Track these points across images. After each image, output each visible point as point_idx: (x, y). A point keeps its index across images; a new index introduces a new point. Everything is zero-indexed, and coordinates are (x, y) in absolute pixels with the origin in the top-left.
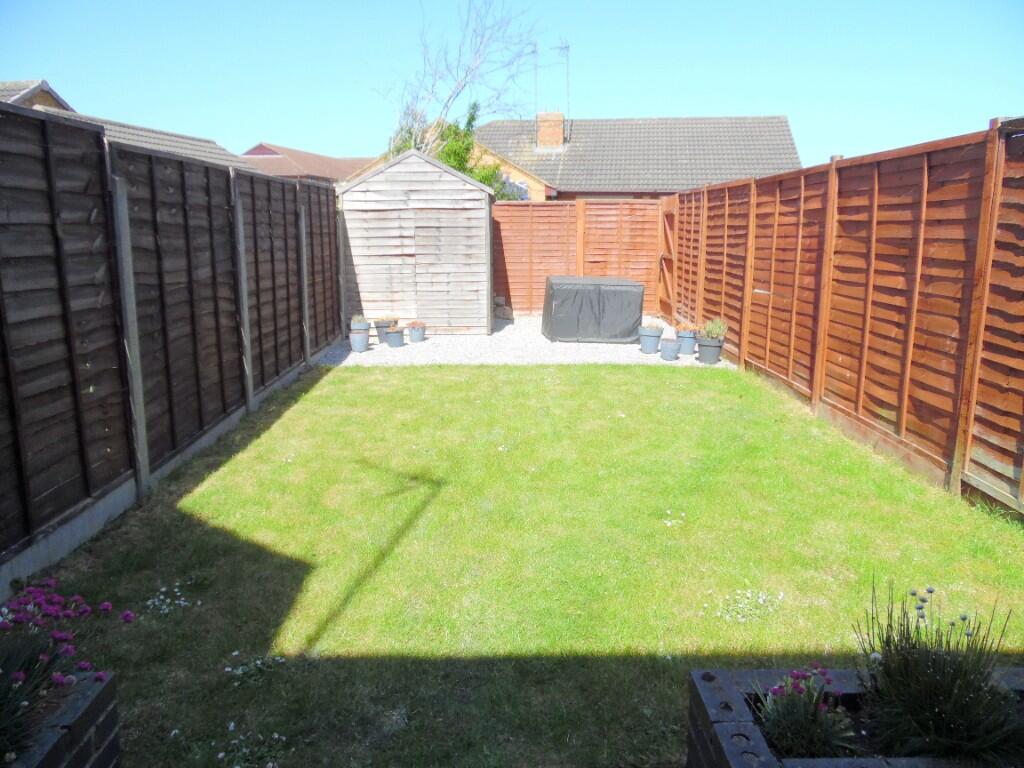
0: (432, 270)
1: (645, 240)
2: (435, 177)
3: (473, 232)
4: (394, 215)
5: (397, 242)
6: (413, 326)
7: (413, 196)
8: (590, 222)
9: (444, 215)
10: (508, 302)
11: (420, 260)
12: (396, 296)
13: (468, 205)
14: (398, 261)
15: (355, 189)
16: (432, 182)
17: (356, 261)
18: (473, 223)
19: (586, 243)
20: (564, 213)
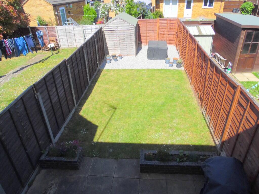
0: (123, 43)
1: (173, 28)
2: (123, 23)
3: (132, 35)
4: (115, 31)
5: (116, 37)
6: (119, 56)
7: (119, 27)
8: (160, 24)
9: (125, 31)
10: (141, 43)
11: (121, 41)
12: (116, 48)
13: (130, 29)
14: (116, 41)
15: (106, 26)
16: (123, 24)
17: (107, 41)
18: (132, 33)
19: (159, 29)
20: (154, 22)
